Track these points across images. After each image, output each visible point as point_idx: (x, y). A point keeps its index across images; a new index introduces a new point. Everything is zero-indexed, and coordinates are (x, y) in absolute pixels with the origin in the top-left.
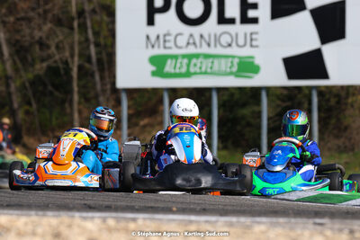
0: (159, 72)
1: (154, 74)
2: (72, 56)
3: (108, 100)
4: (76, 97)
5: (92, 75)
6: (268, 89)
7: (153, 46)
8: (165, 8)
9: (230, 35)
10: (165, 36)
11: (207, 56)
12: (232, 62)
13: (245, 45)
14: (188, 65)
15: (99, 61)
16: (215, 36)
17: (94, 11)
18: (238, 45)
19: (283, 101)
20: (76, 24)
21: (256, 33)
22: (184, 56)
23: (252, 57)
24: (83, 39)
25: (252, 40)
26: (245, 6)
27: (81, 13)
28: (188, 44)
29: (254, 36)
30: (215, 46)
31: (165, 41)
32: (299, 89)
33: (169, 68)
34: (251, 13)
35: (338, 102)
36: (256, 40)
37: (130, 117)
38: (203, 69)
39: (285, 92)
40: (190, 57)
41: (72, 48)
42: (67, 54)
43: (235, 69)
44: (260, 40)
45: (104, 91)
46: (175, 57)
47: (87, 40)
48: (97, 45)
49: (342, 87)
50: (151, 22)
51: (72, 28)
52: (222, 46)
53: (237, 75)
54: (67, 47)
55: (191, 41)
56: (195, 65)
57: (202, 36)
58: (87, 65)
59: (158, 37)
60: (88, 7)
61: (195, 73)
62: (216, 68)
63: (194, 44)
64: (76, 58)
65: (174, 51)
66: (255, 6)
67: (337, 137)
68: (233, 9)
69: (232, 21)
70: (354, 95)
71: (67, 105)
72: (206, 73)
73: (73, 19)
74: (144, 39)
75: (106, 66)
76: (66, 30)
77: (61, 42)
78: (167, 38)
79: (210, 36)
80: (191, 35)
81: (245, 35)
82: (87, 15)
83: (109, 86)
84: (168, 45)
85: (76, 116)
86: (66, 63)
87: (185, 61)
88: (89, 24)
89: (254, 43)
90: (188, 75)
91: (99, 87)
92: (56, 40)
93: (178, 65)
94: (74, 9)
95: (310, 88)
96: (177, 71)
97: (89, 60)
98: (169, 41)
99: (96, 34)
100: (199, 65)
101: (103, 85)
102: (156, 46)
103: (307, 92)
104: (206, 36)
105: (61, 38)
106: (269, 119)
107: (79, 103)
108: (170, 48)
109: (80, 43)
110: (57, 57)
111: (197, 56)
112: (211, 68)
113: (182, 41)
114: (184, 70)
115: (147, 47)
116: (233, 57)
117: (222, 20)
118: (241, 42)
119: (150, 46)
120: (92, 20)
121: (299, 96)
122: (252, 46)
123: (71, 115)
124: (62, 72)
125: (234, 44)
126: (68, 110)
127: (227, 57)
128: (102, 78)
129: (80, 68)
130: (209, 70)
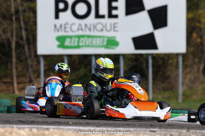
0: (62, 46)
1: (59, 46)
2: (12, 36)
3: (32, 61)
4: (14, 60)
5: (24, 47)
6: (124, 55)
7: (58, 31)
8: (65, 9)
9: (102, 24)
10: (65, 25)
11: (89, 37)
12: (103, 40)
13: (110, 30)
14: (78, 41)
15: (28, 39)
16: (94, 25)
17: (24, 11)
18: (107, 30)
19: (132, 61)
20: (14, 18)
21: (117, 23)
22: (76, 36)
23: (115, 37)
24: (18, 27)
25: (114, 27)
26: (111, 8)
27: (17, 12)
28: (78, 29)
29: (116, 25)
30: (94, 30)
31: (65, 28)
32: (141, 55)
33: (67, 43)
34: (114, 12)
35: (163, 63)
36: (117, 27)
37: (45, 71)
38: (87, 44)
39: (134, 57)
40: (79, 37)
41: (12, 32)
42: (9, 35)
43: (105, 44)
44: (119, 27)
45: (30, 56)
46: (71, 37)
47: (20, 27)
48: (26, 30)
49: (166, 55)
50: (57, 17)
51: (11, 20)
52: (98, 31)
53: (107, 47)
54: (9, 31)
55: (80, 28)
56: (82, 41)
57: (86, 25)
58: (21, 42)
59: (61, 26)
60: (21, 9)
61: (83, 46)
62: (94, 43)
63: (82, 29)
64: (14, 38)
65: (70, 34)
66: (116, 8)
67: (163, 82)
68: (103, 10)
69: (103, 17)
70: (172, 58)
71: (9, 64)
72: (88, 46)
73: (12, 15)
74: (53, 26)
75: (31, 42)
76: (9, 22)
77: (6, 28)
78: (67, 26)
79: (90, 25)
80: (80, 25)
81: (111, 25)
82: (20, 13)
83: (33, 54)
84: (67, 30)
85: (14, 70)
86: (8, 40)
87: (77, 39)
88: (21, 18)
89: (116, 29)
90: (78, 47)
91: (27, 54)
92: (3, 27)
93: (73, 41)
94: (13, 10)
95: (148, 55)
96: (72, 45)
97: (22, 38)
98: (67, 28)
99: (26, 23)
100: (84, 41)
101: (30, 52)
102: (60, 30)
103: (146, 57)
104: (88, 25)
105: (6, 26)
106: (125, 72)
107: (16, 63)
108: (68, 32)
109: (17, 29)
110: (3, 37)
111: (83, 36)
112: (92, 43)
113: (75, 28)
114: (76, 44)
115: (55, 31)
116: (104, 37)
117: (98, 16)
118: (108, 28)
119: (56, 31)
120: (23, 16)
121: (142, 59)
122: (114, 31)
123: (11, 69)
124: (6, 45)
125: (104, 30)
126: (10, 67)
127: (100, 37)
128: (29, 49)
129: (17, 43)
130: (90, 44)
